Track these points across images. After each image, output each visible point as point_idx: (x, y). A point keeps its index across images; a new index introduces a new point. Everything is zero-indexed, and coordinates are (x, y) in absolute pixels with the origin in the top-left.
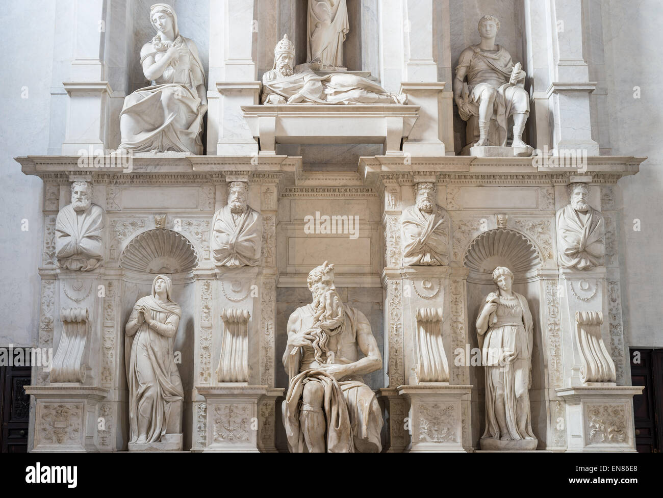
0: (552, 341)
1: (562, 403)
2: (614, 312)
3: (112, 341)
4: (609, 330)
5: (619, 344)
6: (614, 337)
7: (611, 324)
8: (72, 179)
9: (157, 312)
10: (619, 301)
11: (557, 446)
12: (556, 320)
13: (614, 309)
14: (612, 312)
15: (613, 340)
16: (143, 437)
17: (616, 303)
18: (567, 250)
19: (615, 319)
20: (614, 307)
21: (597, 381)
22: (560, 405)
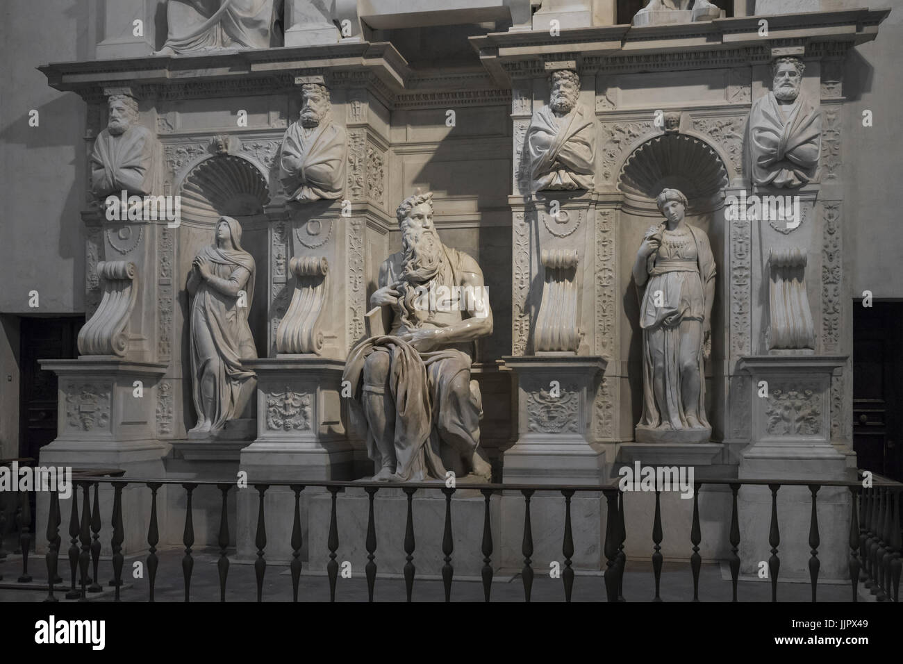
0: (736, 293)
1: (747, 379)
2: (831, 249)
3: (169, 302)
4: (821, 274)
5: (835, 296)
6: (828, 286)
7: (824, 267)
8: (107, 92)
9: (219, 264)
10: (838, 233)
11: (737, 438)
12: (743, 261)
13: (831, 246)
14: (827, 250)
15: (826, 290)
16: (209, 422)
17: (834, 236)
18: (760, 159)
19: (831, 258)
20: (830, 242)
21: (788, 348)
22: (743, 381)
